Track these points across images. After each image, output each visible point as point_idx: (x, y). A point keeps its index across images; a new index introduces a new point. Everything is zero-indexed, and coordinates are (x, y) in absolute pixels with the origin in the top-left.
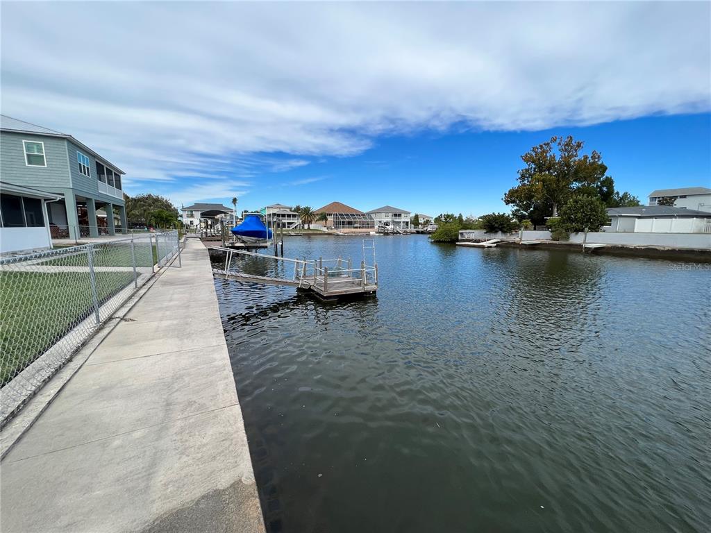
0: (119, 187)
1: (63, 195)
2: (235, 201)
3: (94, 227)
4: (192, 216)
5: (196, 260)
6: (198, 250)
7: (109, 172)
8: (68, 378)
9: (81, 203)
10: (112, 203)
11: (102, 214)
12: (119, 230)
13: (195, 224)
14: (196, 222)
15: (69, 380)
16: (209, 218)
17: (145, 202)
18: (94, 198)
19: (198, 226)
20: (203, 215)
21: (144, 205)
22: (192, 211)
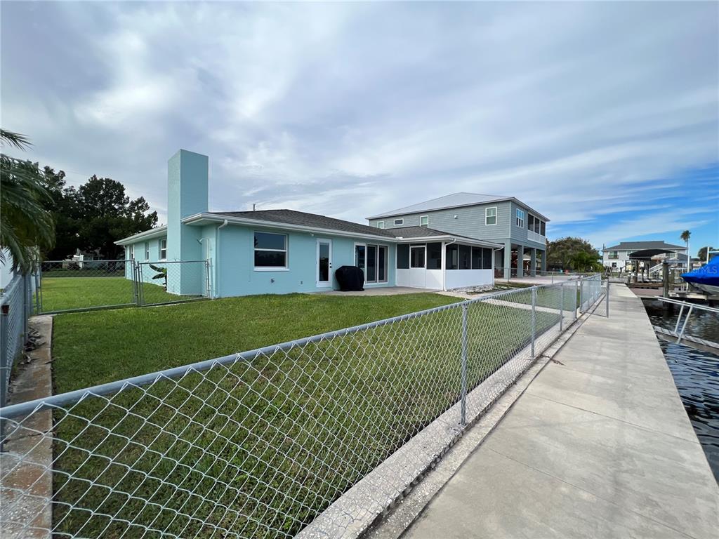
0: (543, 233)
1: (504, 244)
2: (686, 235)
3: (520, 269)
4: (616, 257)
5: (626, 310)
6: (626, 298)
7: (537, 221)
8: (516, 399)
9: (515, 249)
10: (536, 248)
11: (527, 258)
12: (539, 271)
13: (619, 266)
14: (620, 264)
15: (516, 401)
16: (641, 259)
17: (564, 245)
18: (523, 245)
19: (623, 269)
20: (633, 256)
21: (562, 249)
22: (616, 252)
